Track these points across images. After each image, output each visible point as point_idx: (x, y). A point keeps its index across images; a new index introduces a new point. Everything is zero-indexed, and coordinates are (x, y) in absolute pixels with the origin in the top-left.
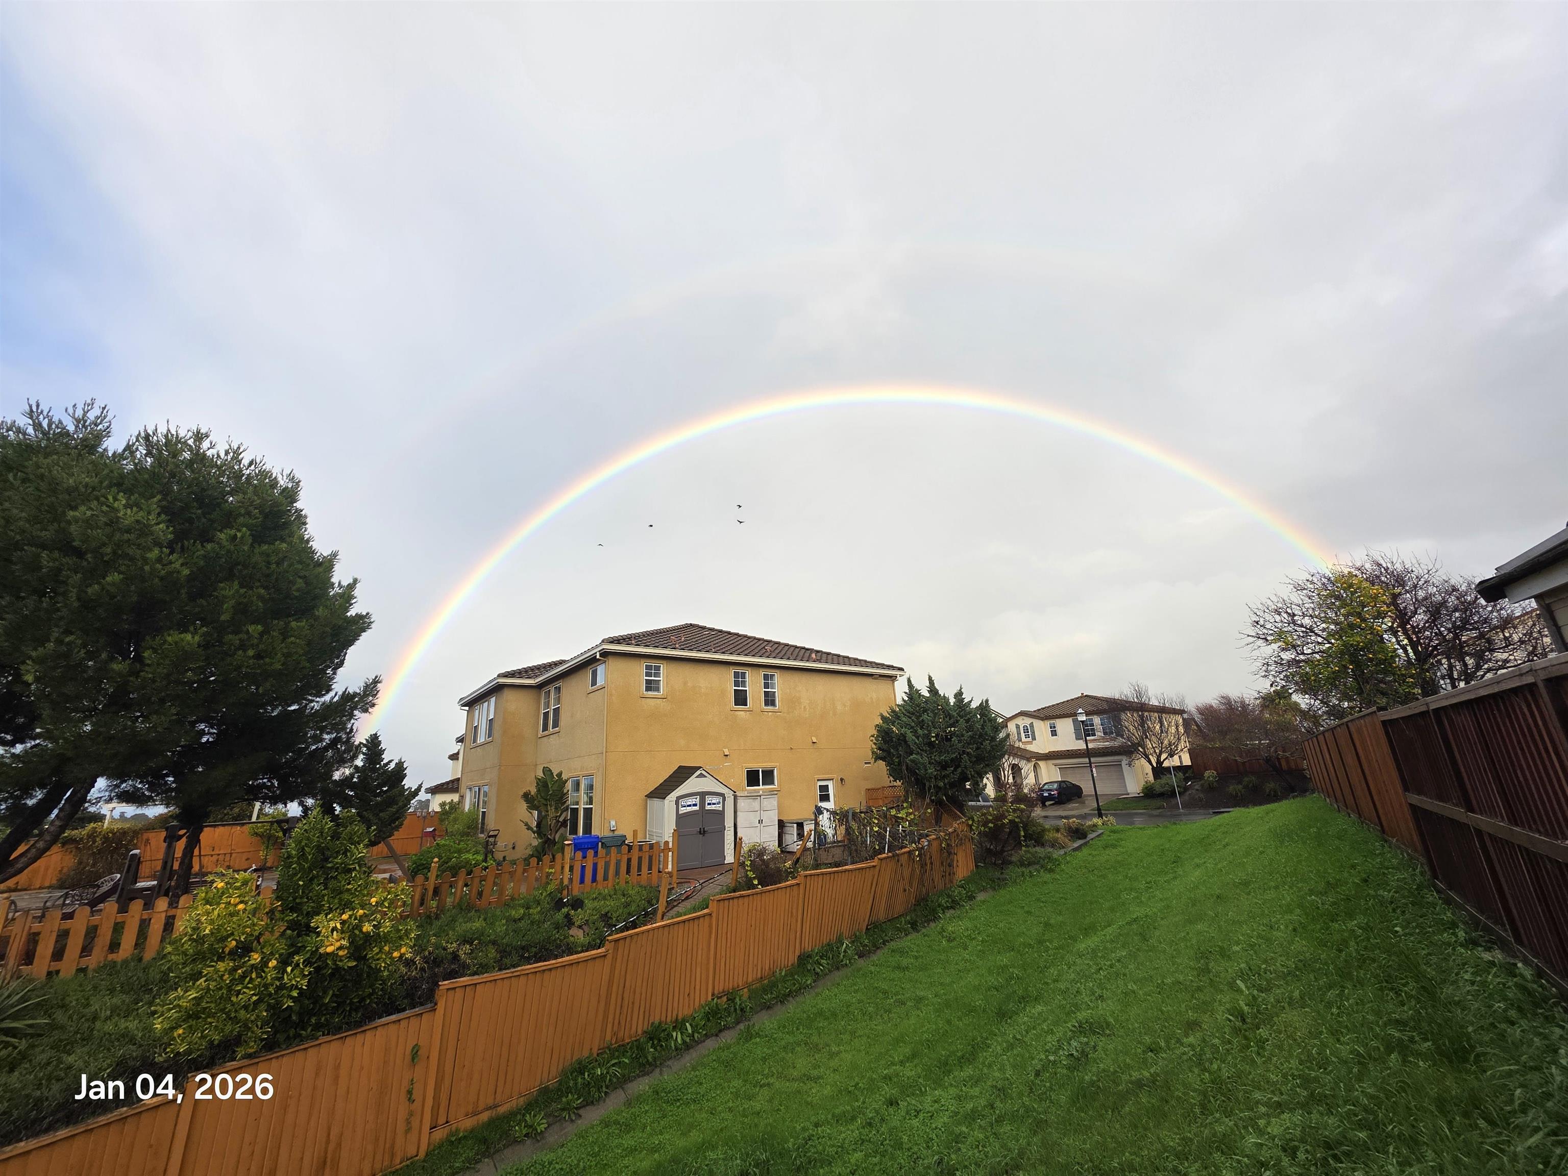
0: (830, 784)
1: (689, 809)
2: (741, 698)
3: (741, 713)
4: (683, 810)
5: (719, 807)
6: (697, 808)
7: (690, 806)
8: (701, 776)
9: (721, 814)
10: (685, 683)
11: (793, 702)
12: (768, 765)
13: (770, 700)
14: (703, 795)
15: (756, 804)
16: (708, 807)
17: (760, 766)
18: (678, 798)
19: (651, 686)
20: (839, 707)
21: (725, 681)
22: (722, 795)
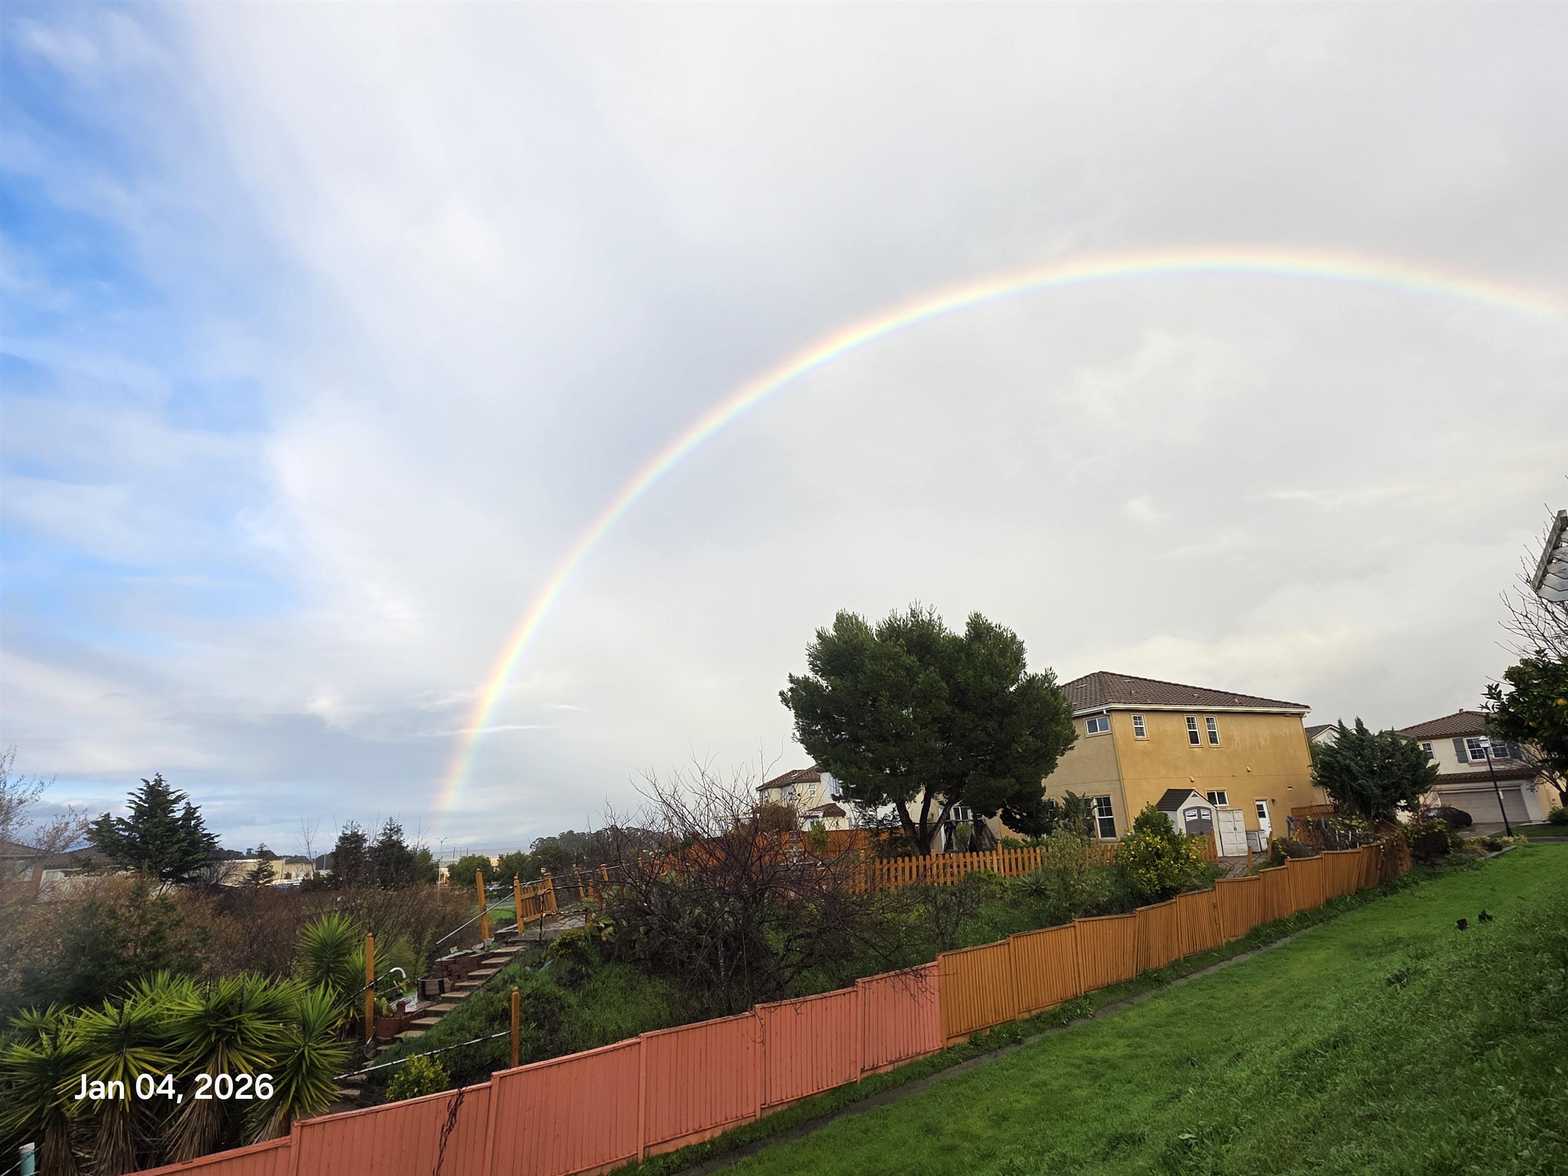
0: (1264, 803)
1: (1192, 818)
2: (1194, 738)
3: (1196, 749)
4: (1188, 819)
5: (1208, 818)
6: (1196, 818)
7: (1192, 816)
8: (1194, 795)
9: (1210, 822)
10: (1158, 728)
11: (1229, 739)
12: (1220, 789)
13: (1213, 739)
14: (1199, 809)
15: (1230, 816)
16: (1203, 817)
17: (1215, 789)
18: (1185, 811)
19: (1140, 732)
20: (1263, 742)
21: (1179, 725)
22: (1209, 809)
